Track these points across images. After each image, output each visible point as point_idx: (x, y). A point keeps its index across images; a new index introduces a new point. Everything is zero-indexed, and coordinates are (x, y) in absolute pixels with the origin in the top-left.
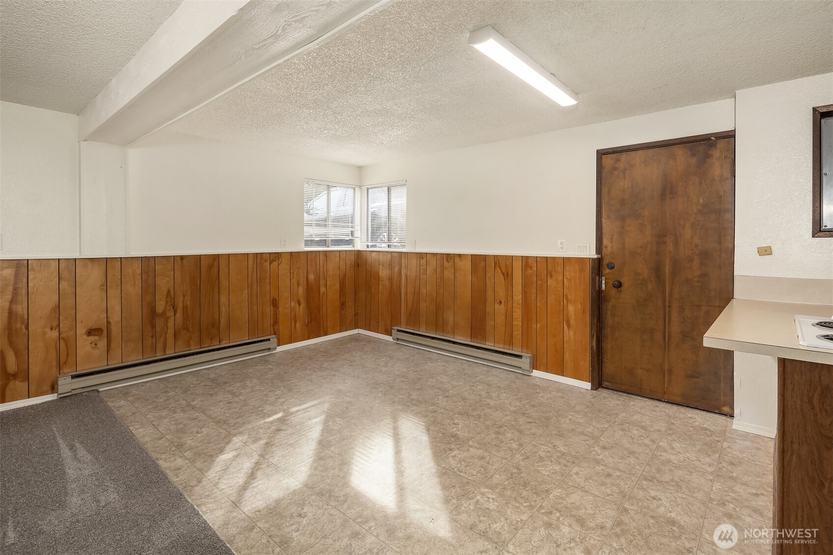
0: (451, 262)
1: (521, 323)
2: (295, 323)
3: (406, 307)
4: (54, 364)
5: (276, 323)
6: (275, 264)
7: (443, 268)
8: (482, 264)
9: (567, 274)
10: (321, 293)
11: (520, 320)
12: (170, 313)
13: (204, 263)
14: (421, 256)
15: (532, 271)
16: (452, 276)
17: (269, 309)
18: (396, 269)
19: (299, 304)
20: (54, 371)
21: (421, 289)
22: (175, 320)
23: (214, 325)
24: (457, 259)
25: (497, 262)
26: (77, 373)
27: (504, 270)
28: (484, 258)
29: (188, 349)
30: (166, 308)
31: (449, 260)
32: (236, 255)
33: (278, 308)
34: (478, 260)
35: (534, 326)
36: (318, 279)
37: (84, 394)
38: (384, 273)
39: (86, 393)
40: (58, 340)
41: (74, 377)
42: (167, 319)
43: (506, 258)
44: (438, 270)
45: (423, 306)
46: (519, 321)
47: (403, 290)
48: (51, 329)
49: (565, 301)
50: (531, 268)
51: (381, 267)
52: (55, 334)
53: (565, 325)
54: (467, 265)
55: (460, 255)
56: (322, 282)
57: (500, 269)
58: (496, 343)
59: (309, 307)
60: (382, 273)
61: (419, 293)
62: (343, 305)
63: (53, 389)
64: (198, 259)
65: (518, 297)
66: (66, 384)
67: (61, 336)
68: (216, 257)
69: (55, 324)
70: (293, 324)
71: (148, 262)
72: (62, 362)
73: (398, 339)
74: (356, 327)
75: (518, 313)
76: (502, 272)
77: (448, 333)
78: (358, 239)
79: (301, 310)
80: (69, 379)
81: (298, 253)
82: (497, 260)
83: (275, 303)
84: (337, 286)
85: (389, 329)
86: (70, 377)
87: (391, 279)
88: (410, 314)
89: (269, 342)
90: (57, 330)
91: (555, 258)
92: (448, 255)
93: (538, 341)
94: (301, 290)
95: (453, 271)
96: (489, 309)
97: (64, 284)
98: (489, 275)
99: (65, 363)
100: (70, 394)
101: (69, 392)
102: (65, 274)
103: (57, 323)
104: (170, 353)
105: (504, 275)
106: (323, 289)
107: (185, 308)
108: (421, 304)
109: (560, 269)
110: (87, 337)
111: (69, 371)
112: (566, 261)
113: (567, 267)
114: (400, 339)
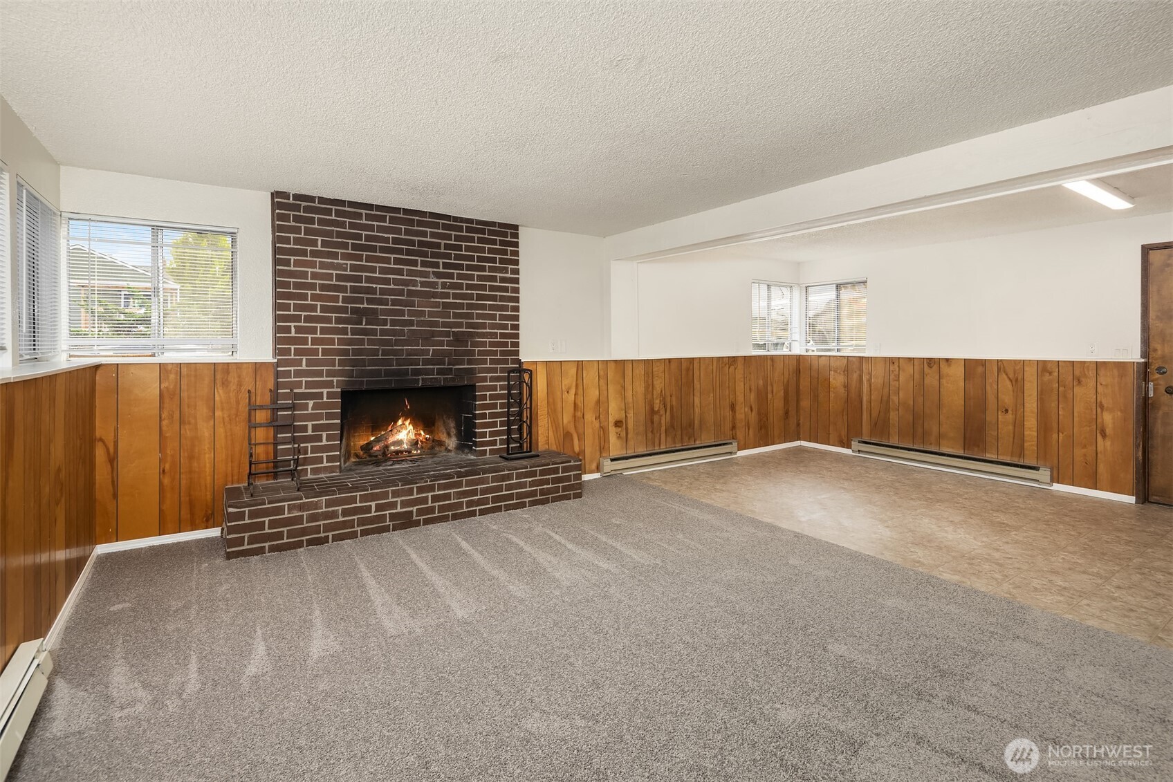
0: (935, 367)
1: (1036, 434)
2: (749, 429)
3: (869, 416)
4: (598, 447)
5: (734, 428)
6: (732, 368)
7: (923, 374)
8: (980, 369)
9: (1102, 379)
10: (769, 399)
11: (1035, 429)
12: (662, 412)
13: (684, 365)
14: (891, 361)
15: (1051, 377)
16: (936, 383)
17: (728, 413)
18: (855, 376)
19: (752, 411)
20: (599, 453)
21: (891, 397)
22: (665, 419)
23: (691, 424)
24: (943, 365)
25: (1002, 366)
26: (611, 457)
27: (1011, 376)
28: (983, 363)
29: (673, 446)
30: (659, 407)
31: (932, 365)
32: (704, 358)
33: (735, 412)
34: (973, 367)
35: (1055, 436)
36: (765, 385)
37: (618, 475)
38: (837, 381)
40: (599, 429)
41: (609, 461)
42: (661, 416)
43: (1015, 363)
44: (916, 376)
45: (893, 416)
46: (1033, 431)
47: (865, 399)
48: (596, 419)
49: (1099, 410)
50: (1050, 373)
51: (832, 373)
52: (597, 424)
53: (1098, 434)
54: (959, 372)
55: (947, 360)
56: (769, 388)
57: (1007, 374)
58: (1001, 455)
59: (759, 413)
60: (834, 379)
61: (888, 401)
62: (787, 413)
63: (598, 469)
64: (680, 361)
65: (1031, 405)
66: (605, 466)
67: (600, 426)
68: (691, 360)
69: (597, 415)
70: (747, 430)
71: (648, 363)
72: (602, 447)
73: (859, 451)
74: (799, 439)
75: (1031, 423)
76: (1008, 377)
77: (931, 444)
78: (796, 342)
79: (753, 417)
80: (607, 462)
81: (750, 357)
82: (1001, 365)
83: (733, 407)
84: (782, 393)
85: (845, 441)
86: (607, 460)
87: (847, 387)
88: (876, 424)
89: (730, 446)
90: (598, 420)
91: (1084, 362)
92: (930, 359)
93: (1060, 453)
94: (753, 396)
95: (937, 377)
96: (990, 417)
97: (601, 381)
98: (989, 381)
99: (604, 448)
100: (609, 474)
101: (609, 472)
102: (602, 374)
104: (663, 448)
105: (1011, 380)
106: (770, 396)
107: (672, 407)
108: (891, 413)
109: (1092, 373)
110: (614, 429)
111: (607, 455)
112: (1099, 365)
113: (1102, 372)
114: (862, 451)
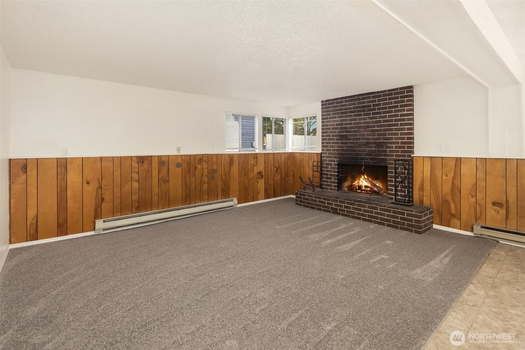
4: (473, 216)
20: (473, 220)
26: (487, 226)
37: (488, 239)
39: (490, 240)
40: (475, 203)
41: (482, 227)
48: (472, 196)
52: (473, 200)
66: (478, 230)
67: (477, 202)
69: (474, 194)
72: (477, 217)
80: (479, 227)
86: (480, 226)
90: (475, 198)
97: (479, 173)
99: (479, 218)
101: (479, 235)
102: (480, 167)
103: (475, 194)
110: (493, 207)
111: (481, 223)
